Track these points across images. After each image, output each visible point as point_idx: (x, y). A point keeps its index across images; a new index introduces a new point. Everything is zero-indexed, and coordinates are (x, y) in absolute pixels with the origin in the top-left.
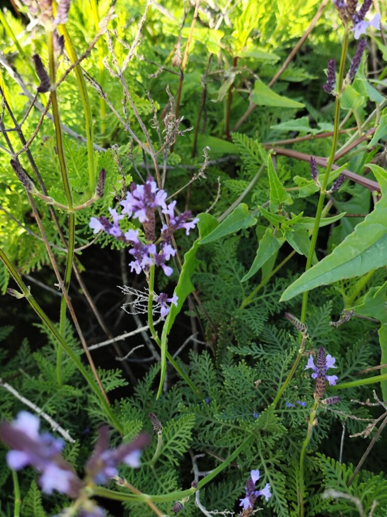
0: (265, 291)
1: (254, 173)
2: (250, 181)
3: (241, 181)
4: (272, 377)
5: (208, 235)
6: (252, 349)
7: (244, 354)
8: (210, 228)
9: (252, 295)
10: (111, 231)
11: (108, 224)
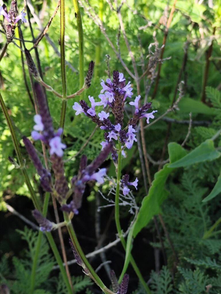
5: (177, 161)
6: (206, 262)
7: (199, 264)
8: (180, 157)
9: (212, 228)
10: (88, 112)
11: (86, 107)
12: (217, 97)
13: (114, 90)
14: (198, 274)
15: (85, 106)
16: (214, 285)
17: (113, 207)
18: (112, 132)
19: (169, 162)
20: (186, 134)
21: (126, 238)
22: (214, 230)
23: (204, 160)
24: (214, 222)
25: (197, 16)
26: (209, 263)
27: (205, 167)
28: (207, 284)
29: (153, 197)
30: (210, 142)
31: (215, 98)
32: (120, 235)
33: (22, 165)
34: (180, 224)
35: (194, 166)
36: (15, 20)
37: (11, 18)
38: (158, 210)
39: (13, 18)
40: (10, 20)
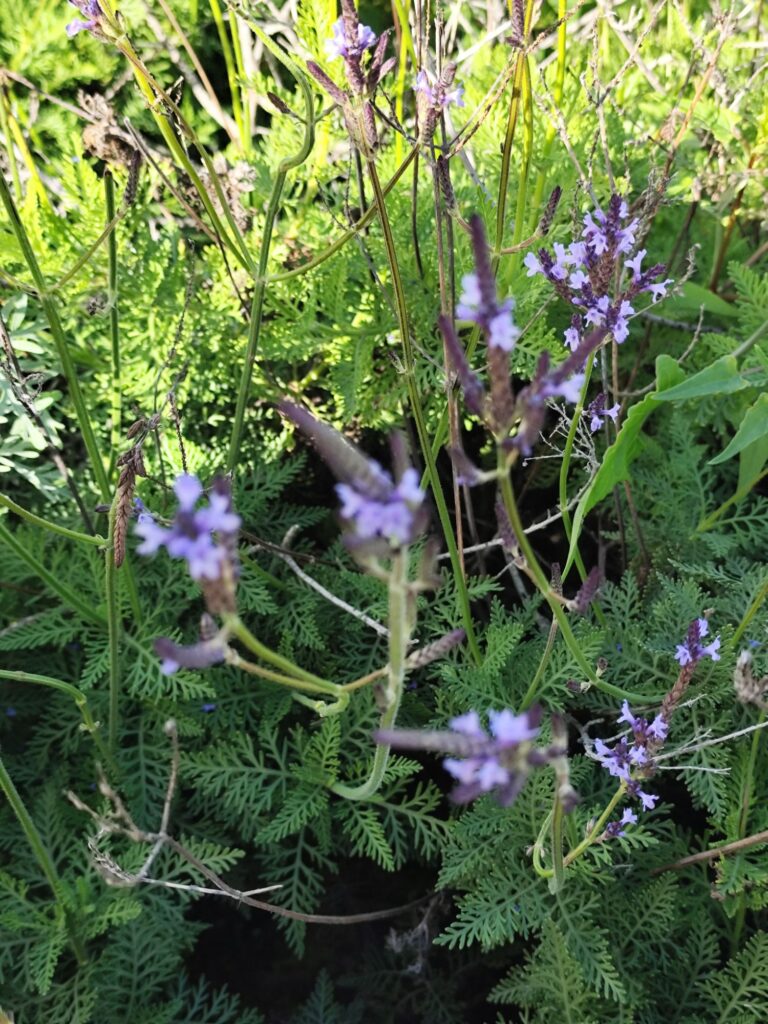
0: (739, 512)
1: (751, 332)
2: (744, 341)
3: (729, 338)
4: (733, 607)
5: (669, 390)
6: (706, 569)
7: (694, 572)
8: (673, 383)
9: (716, 514)
10: (553, 270)
11: (549, 261)
12: (747, 282)
13: (608, 231)
14: (690, 590)
15: (547, 260)
16: (718, 609)
17: (561, 459)
18: (593, 311)
19: (654, 389)
20: (689, 343)
21: (572, 513)
22: (718, 519)
23: (717, 392)
24: (718, 506)
25: (725, 132)
26: (711, 572)
27: (710, 407)
28: (706, 608)
29: (619, 450)
30: (730, 359)
31: (744, 284)
32: (564, 508)
33: (410, 368)
34: (653, 505)
35: (691, 404)
36: (443, 100)
37: (437, 96)
38: (624, 474)
39: (441, 97)
40: (434, 100)
